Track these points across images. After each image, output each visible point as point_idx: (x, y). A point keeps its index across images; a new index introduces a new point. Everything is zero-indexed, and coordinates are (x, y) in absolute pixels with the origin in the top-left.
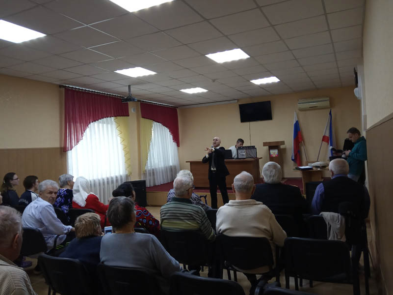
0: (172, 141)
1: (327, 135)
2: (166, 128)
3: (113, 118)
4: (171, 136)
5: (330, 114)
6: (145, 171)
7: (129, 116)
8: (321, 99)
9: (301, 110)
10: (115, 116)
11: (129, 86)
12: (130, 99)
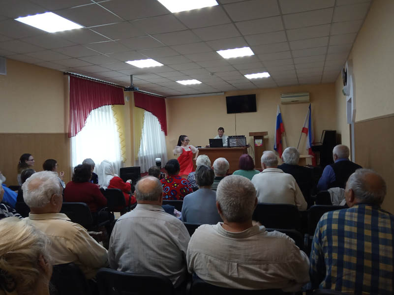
1: (307, 127)
2: (156, 117)
4: (160, 125)
5: (310, 108)
6: (138, 158)
7: (124, 104)
8: (302, 94)
9: (283, 103)
10: (113, 104)
11: (131, 76)
12: (132, 89)
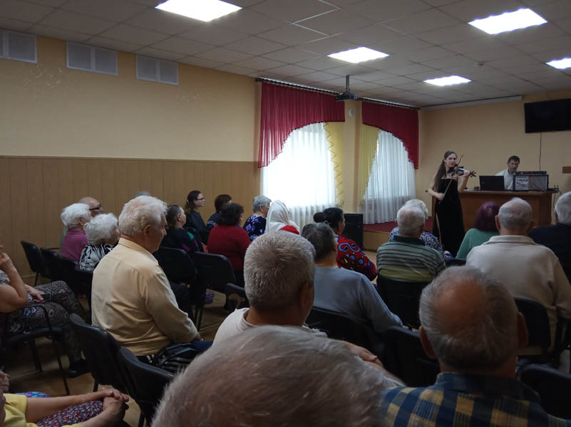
0: (407, 159)
2: (398, 140)
3: (322, 124)
4: (406, 153)
6: (364, 201)
7: (344, 121)
10: (325, 122)
11: (348, 77)
12: (347, 95)
